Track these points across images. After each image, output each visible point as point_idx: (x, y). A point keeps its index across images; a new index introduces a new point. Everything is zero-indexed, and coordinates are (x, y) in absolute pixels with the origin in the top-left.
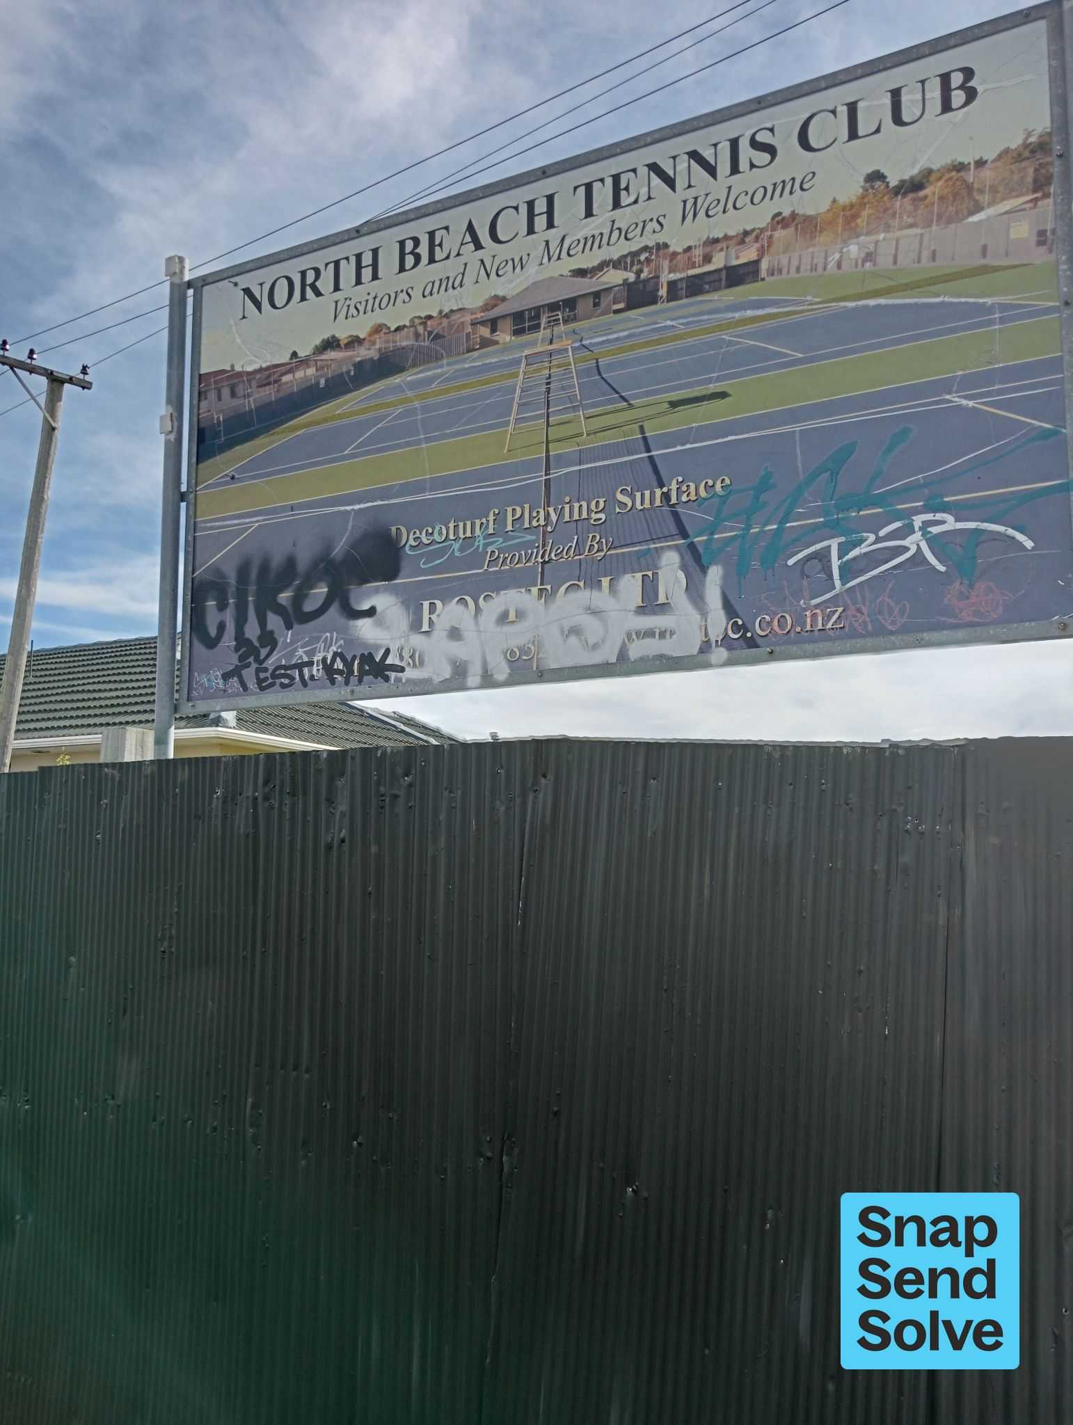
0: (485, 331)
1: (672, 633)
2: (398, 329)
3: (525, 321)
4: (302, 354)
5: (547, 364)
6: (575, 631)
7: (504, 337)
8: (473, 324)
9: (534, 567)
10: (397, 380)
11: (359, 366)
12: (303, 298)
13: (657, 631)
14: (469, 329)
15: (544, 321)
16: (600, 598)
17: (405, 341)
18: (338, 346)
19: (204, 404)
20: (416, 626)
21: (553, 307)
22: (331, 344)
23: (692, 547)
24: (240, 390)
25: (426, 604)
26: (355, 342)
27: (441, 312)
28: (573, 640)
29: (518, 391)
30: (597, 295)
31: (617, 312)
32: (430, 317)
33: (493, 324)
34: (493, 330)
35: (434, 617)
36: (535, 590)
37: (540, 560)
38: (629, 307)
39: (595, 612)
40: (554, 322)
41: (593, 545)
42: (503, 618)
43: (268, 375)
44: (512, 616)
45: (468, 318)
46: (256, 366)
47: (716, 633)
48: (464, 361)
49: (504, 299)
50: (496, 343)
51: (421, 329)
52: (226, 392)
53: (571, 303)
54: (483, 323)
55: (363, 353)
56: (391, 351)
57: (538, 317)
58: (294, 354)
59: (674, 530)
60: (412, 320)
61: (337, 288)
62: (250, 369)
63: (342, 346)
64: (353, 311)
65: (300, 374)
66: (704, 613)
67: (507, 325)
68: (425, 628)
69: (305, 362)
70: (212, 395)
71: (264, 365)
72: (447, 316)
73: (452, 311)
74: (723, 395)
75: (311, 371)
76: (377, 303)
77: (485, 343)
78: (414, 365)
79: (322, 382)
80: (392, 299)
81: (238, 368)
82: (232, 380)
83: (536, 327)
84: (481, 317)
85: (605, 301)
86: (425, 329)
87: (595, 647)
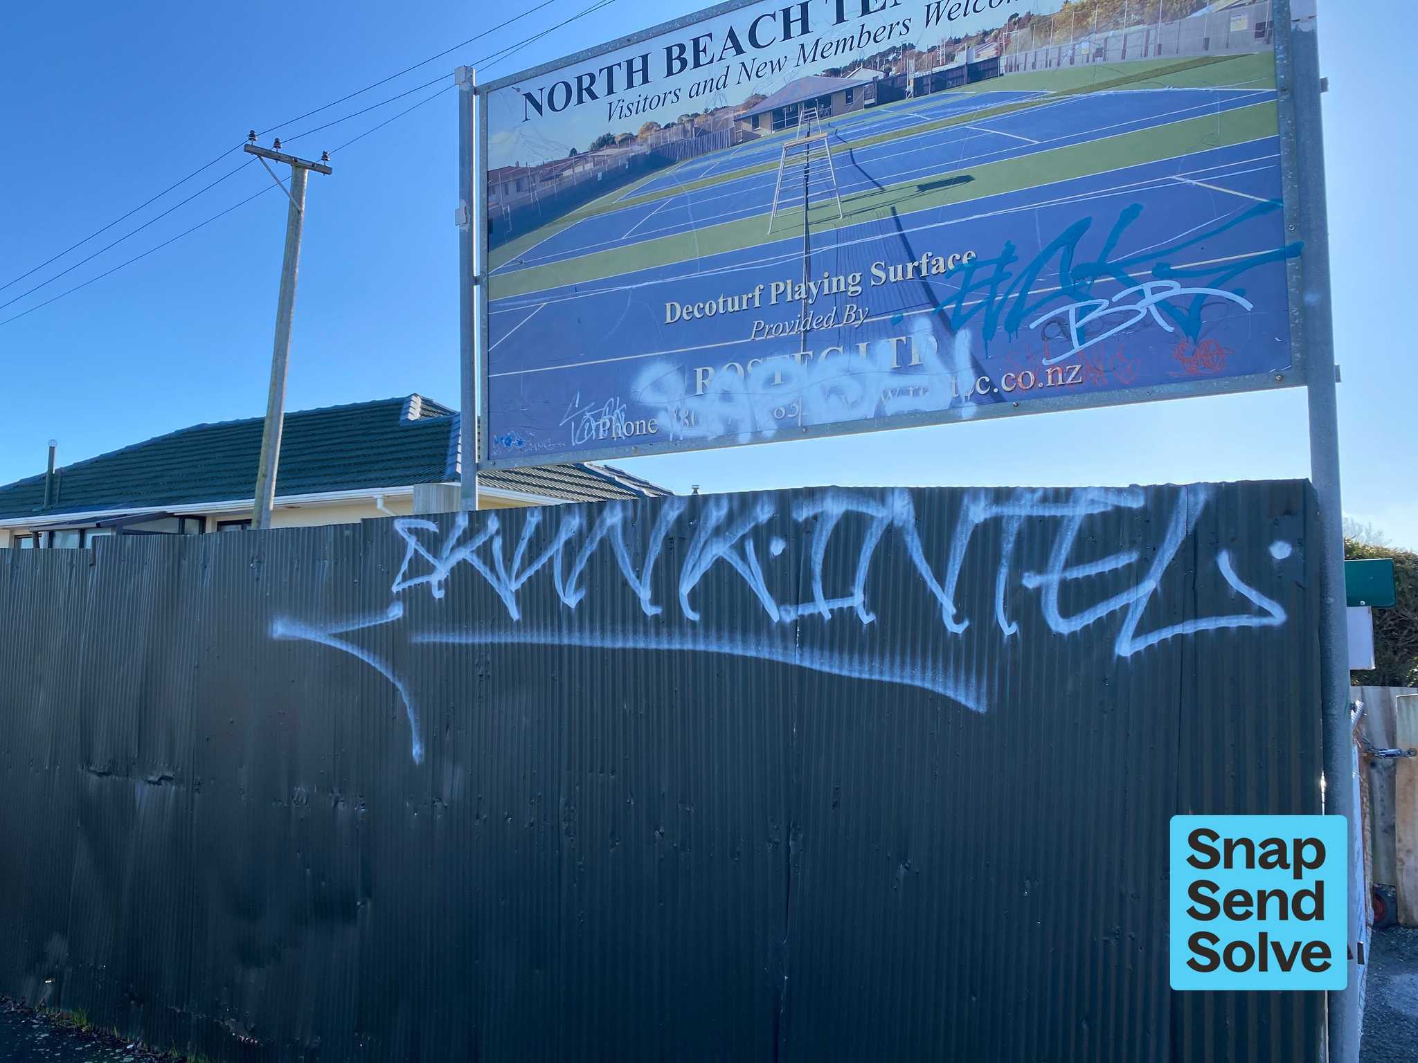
0: (747, 127)
1: (925, 391)
2: (667, 126)
3: (784, 117)
4: (581, 150)
5: (805, 155)
6: (834, 391)
7: (765, 131)
8: (737, 120)
9: (798, 336)
10: (668, 172)
11: (633, 160)
12: (580, 101)
13: (911, 389)
14: (733, 125)
15: (801, 117)
16: (859, 360)
17: (673, 136)
18: (614, 142)
19: (493, 198)
20: (691, 389)
21: (810, 103)
22: (606, 141)
23: (942, 315)
24: (525, 184)
25: (699, 371)
26: (628, 139)
27: (706, 111)
28: (834, 399)
29: (779, 181)
30: (849, 92)
31: (867, 106)
32: (696, 115)
33: (755, 120)
34: (755, 125)
35: (706, 382)
36: (798, 356)
37: (802, 329)
38: (879, 103)
39: (852, 373)
40: (809, 117)
41: (851, 315)
42: (770, 381)
43: (550, 171)
44: (778, 380)
45: (732, 115)
46: (539, 163)
47: (966, 390)
48: (728, 153)
49: (764, 97)
50: (759, 136)
51: (688, 126)
52: (512, 187)
53: (825, 100)
54: (744, 119)
55: (637, 149)
56: (662, 147)
57: (796, 112)
58: (574, 151)
59: (925, 299)
60: (680, 118)
61: (611, 91)
62: (533, 165)
63: (617, 143)
64: (625, 111)
65: (579, 169)
66: (953, 371)
67: (767, 121)
68: (699, 392)
69: (583, 158)
70: (500, 190)
71: (546, 162)
72: (712, 114)
73: (716, 109)
74: (967, 179)
75: (589, 166)
76: (647, 103)
77: (748, 137)
78: (683, 158)
79: (600, 175)
80: (661, 100)
81: (522, 165)
82: (516, 176)
83: (794, 122)
84: (744, 114)
85: (857, 97)
86: (692, 125)
87: (854, 405)
